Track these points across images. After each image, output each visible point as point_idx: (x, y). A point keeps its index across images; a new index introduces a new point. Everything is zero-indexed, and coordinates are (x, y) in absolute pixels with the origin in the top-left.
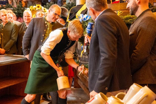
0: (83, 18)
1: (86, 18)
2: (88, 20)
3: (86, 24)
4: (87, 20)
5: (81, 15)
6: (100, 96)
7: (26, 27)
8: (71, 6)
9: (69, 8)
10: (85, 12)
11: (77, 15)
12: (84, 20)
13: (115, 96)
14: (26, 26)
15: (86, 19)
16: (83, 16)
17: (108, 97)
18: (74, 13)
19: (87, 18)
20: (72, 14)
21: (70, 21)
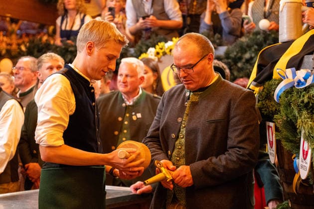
0: (296, 79)
1: (303, 80)
2: (309, 87)
3: (303, 96)
4: (307, 85)
5: (289, 72)
7: (124, 105)
8: (261, 42)
9: (256, 47)
12: (298, 85)
14: (123, 101)
15: (303, 84)
16: (294, 75)
18: (270, 64)
19: (306, 79)
20: (265, 66)
21: (257, 86)
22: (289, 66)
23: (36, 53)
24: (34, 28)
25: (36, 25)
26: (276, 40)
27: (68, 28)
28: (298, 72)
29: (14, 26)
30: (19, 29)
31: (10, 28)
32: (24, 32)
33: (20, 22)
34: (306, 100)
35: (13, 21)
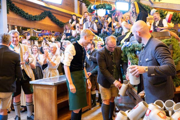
0: (127, 44)
2: (130, 46)
4: (129, 46)
5: (125, 43)
6: (143, 104)
10: (128, 40)
11: (121, 42)
12: (127, 46)
13: (153, 103)
16: (126, 43)
17: (148, 104)
19: (129, 44)
20: (118, 41)
22: (125, 41)
23: (59, 40)
24: (59, 34)
25: (59, 33)
26: (121, 34)
27: (67, 33)
28: (127, 43)
29: (53, 33)
30: (55, 34)
31: (52, 34)
32: (56, 35)
33: (55, 32)
34: (129, 50)
35: (53, 32)
